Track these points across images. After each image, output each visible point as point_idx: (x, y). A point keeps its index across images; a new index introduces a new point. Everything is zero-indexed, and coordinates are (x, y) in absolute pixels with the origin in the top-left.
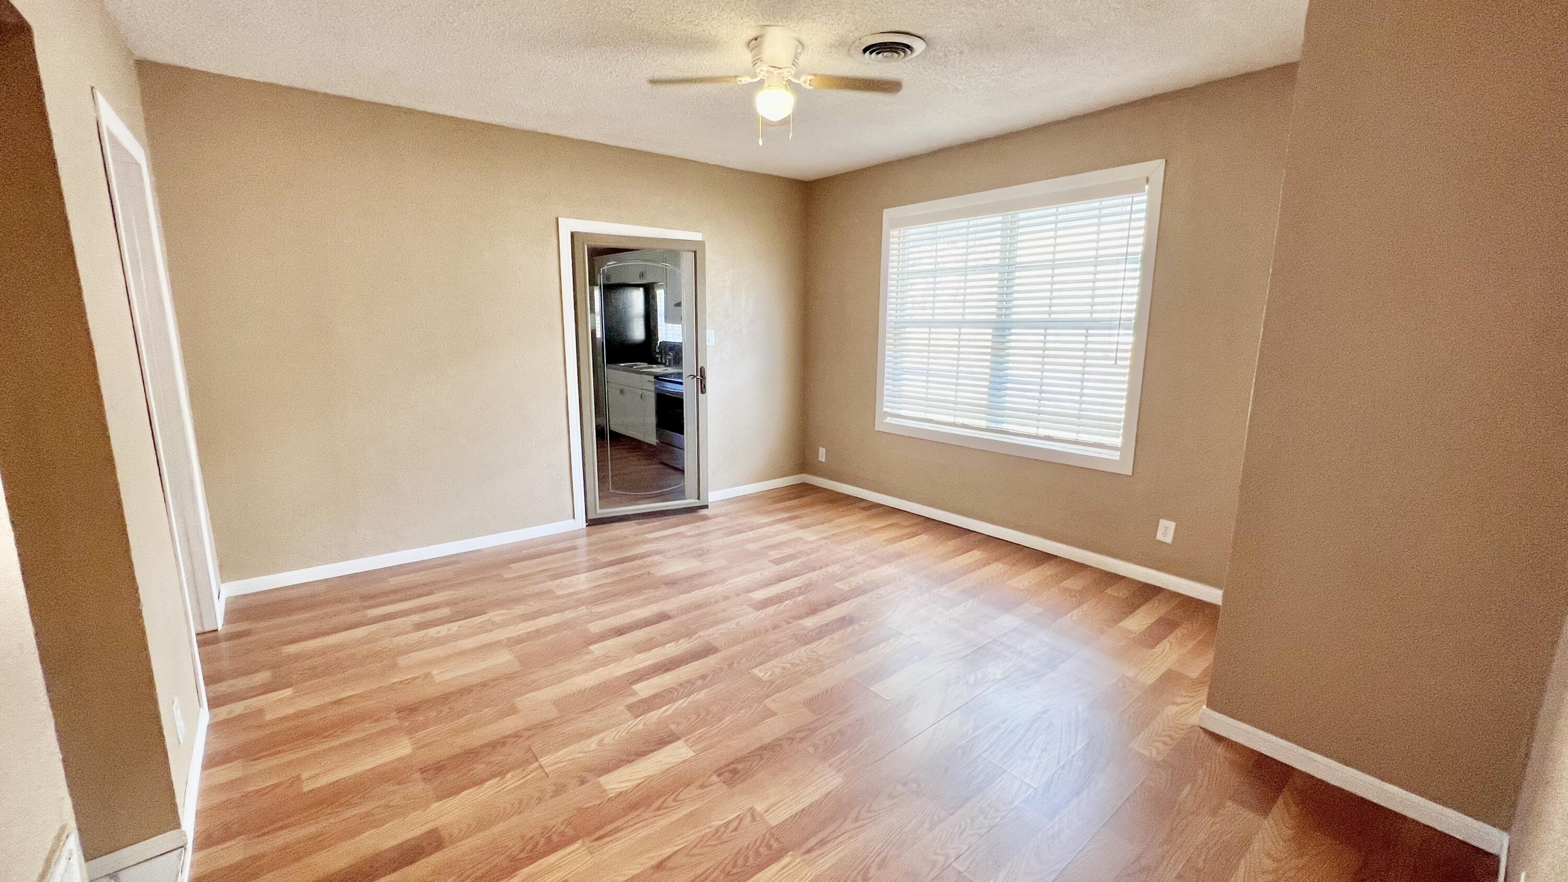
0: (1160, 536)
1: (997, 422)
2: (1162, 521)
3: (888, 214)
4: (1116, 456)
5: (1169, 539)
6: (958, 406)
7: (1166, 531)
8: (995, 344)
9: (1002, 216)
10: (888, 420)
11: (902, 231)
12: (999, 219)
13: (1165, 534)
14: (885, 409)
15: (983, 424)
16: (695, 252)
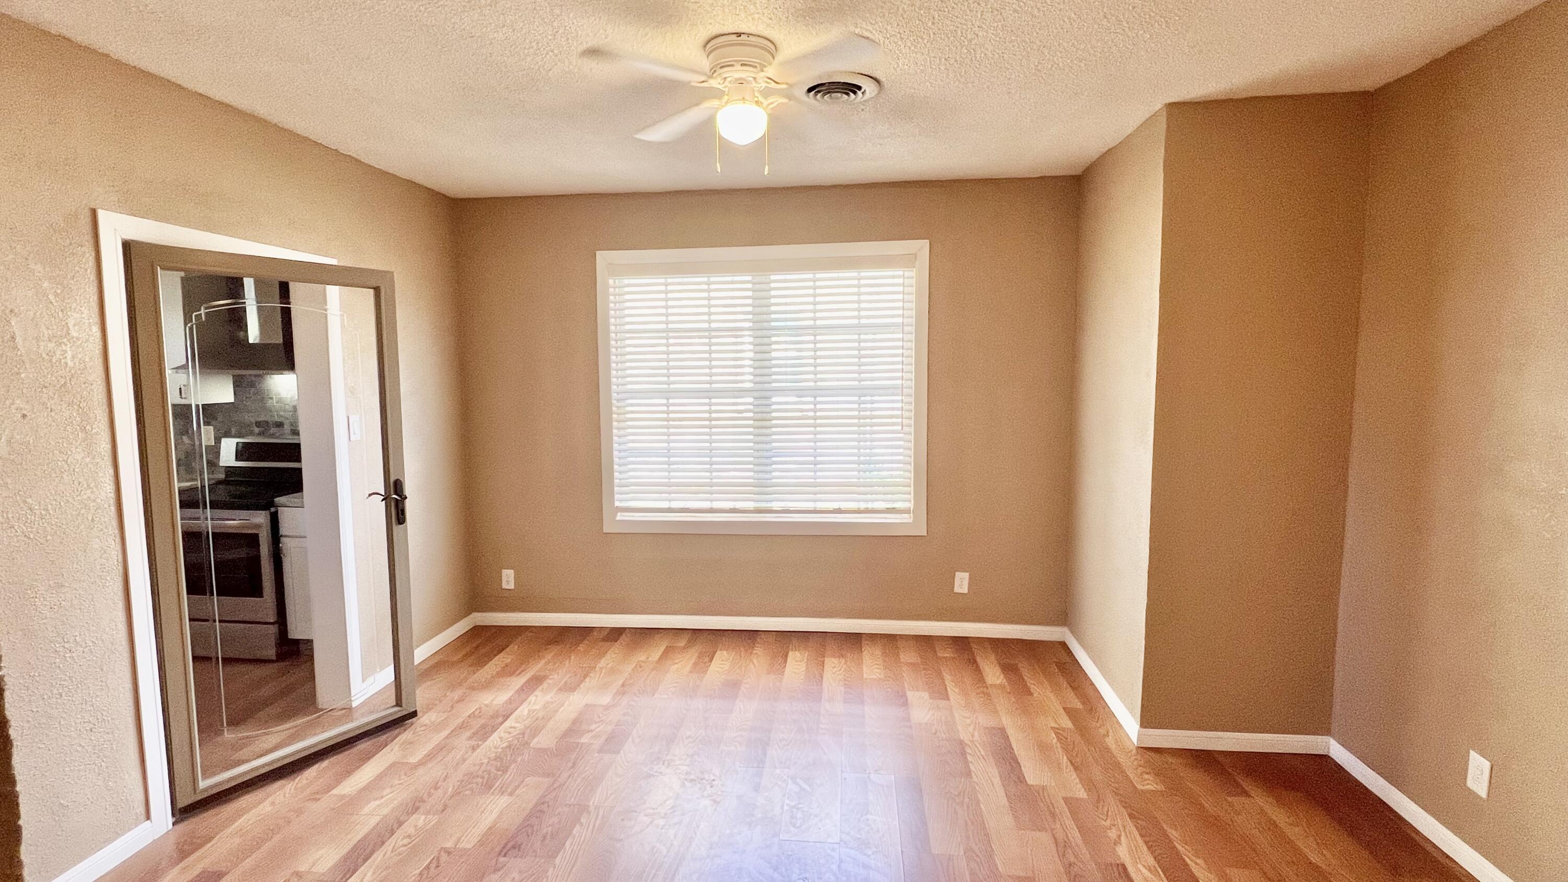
0: (957, 589)
1: (767, 501)
2: (957, 573)
3: (603, 258)
4: (907, 518)
5: (965, 590)
6: (714, 488)
7: (962, 583)
8: (756, 415)
9: (752, 276)
10: (620, 517)
11: (617, 281)
12: (749, 278)
13: (961, 586)
14: (617, 504)
15: (750, 505)
16: (377, 290)
